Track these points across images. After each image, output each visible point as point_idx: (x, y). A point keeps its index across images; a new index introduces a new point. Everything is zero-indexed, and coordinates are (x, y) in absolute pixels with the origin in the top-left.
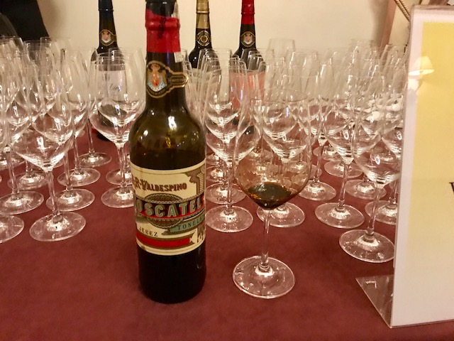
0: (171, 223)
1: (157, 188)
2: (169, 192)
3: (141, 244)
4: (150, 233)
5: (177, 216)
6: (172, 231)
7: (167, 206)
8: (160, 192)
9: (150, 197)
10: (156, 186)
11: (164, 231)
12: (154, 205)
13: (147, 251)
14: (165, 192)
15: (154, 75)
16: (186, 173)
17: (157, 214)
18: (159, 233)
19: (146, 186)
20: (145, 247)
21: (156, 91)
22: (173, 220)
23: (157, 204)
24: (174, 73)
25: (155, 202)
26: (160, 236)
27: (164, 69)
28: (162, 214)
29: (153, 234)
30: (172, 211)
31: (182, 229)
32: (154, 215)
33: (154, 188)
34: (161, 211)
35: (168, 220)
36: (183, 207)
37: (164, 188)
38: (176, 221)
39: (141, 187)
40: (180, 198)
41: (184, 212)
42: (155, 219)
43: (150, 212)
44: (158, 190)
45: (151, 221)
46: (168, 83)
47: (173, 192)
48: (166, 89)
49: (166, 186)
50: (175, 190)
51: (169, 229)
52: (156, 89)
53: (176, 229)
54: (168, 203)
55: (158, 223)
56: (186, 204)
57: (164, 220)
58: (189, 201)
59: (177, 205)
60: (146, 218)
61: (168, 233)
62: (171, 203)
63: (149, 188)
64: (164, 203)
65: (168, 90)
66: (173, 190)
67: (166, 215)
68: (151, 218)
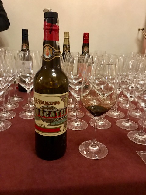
0: (52, 120)
1: (46, 103)
2: (51, 105)
3: (37, 131)
4: (42, 125)
5: (55, 117)
6: (52, 124)
7: (50, 112)
8: (47, 105)
9: (43, 108)
10: (45, 102)
11: (48, 124)
12: (44, 111)
13: (40, 134)
14: (50, 105)
15: (47, 51)
16: (59, 96)
17: (45, 115)
18: (45, 125)
19: (41, 102)
20: (39, 132)
21: (47, 58)
22: (52, 118)
23: (45, 111)
24: (56, 50)
25: (44, 110)
26: (46, 127)
27: (51, 48)
28: (48, 116)
29: (43, 126)
30: (52, 114)
31: (56, 124)
32: (44, 116)
33: (45, 103)
34: (47, 114)
35: (50, 119)
36: (57, 113)
37: (49, 103)
38: (54, 120)
39: (38, 102)
40: (56, 108)
41: (58, 115)
42: (44, 118)
43: (42, 115)
44: (46, 104)
45: (43, 119)
46: (53, 55)
47: (53, 105)
48: (52, 57)
49: (50, 102)
50: (54, 104)
51: (50, 123)
52: (47, 57)
53: (54, 124)
54: (51, 110)
55: (45, 120)
56: (59, 112)
57: (48, 118)
58: (61, 110)
59: (55, 111)
60: (40, 118)
61: (50, 125)
62: (52, 110)
63: (42, 103)
64: (49, 110)
65: (53, 58)
66: (53, 104)
67: (49, 117)
68: (43, 118)
